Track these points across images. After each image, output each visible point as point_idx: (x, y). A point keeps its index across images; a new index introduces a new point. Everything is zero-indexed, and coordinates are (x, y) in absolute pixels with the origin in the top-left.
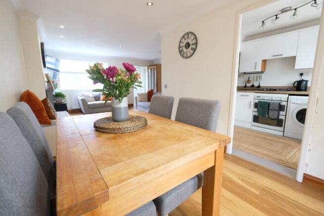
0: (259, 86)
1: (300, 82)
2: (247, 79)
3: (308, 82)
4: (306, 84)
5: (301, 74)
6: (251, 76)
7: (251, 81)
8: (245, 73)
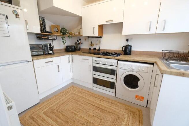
0: (99, 49)
1: (126, 47)
2: (91, 43)
3: (132, 47)
4: (131, 48)
5: (127, 40)
6: (93, 39)
7: (93, 45)
8: (89, 37)
